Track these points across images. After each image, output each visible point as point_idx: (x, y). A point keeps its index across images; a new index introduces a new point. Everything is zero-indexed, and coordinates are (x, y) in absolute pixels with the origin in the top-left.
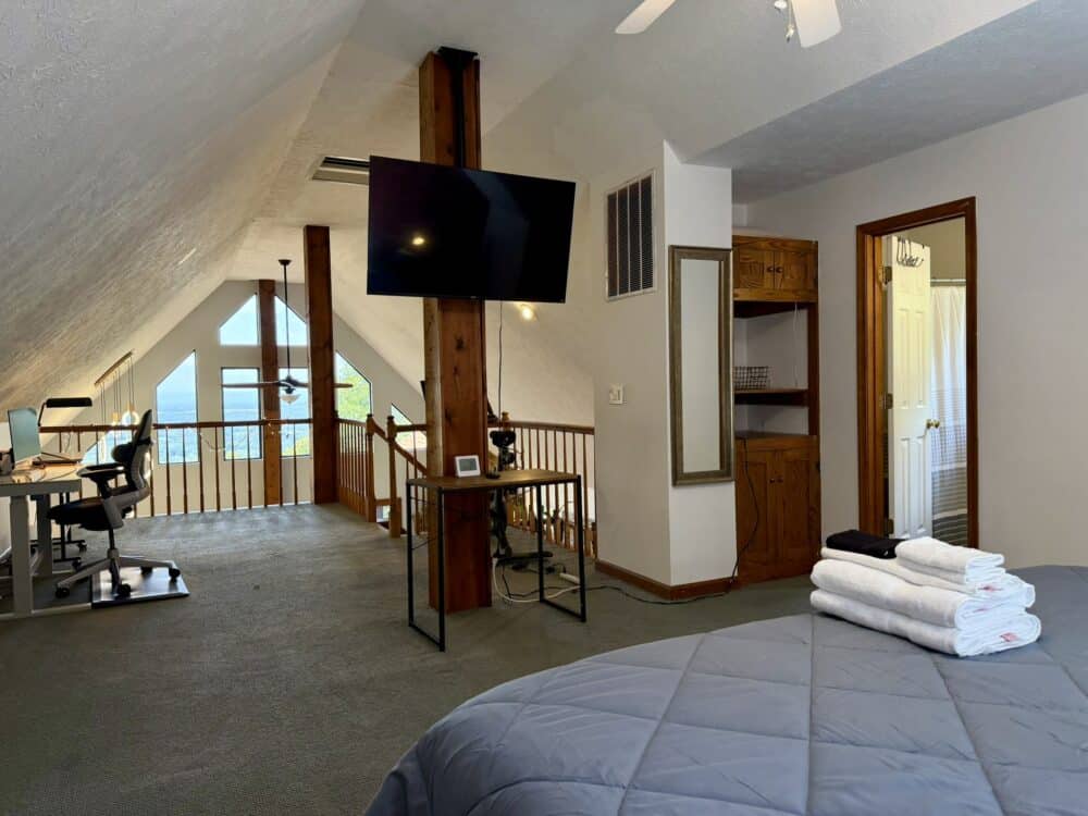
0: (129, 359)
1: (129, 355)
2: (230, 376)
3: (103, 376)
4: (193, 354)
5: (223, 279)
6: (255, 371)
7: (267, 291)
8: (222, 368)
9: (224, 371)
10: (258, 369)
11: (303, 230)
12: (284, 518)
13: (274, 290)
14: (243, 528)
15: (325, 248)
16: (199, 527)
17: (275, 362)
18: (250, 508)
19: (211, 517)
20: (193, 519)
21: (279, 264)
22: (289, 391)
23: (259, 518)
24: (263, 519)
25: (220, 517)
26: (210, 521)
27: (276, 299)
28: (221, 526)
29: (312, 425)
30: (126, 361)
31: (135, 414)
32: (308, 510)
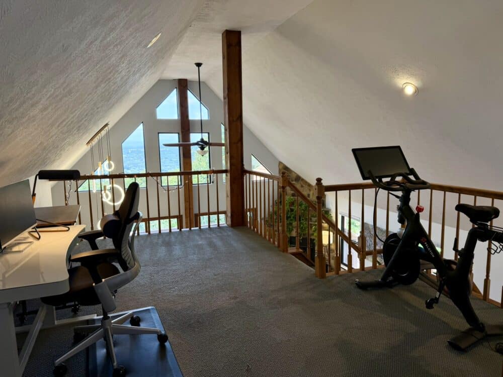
0: (107, 128)
1: (106, 125)
3: (92, 139)
4: (142, 124)
5: (158, 79)
6: (177, 135)
7: (183, 86)
8: (159, 133)
10: (178, 133)
11: (223, 34)
12: (219, 243)
13: (187, 86)
14: (194, 254)
15: (238, 48)
16: (162, 252)
17: (189, 129)
18: (190, 229)
19: (167, 239)
20: (155, 241)
21: (195, 66)
22: (202, 148)
23: (201, 242)
24: (204, 243)
25: (173, 239)
26: (168, 245)
27: (188, 91)
28: (177, 251)
29: (229, 174)
30: (105, 129)
31: (112, 163)
32: (230, 233)
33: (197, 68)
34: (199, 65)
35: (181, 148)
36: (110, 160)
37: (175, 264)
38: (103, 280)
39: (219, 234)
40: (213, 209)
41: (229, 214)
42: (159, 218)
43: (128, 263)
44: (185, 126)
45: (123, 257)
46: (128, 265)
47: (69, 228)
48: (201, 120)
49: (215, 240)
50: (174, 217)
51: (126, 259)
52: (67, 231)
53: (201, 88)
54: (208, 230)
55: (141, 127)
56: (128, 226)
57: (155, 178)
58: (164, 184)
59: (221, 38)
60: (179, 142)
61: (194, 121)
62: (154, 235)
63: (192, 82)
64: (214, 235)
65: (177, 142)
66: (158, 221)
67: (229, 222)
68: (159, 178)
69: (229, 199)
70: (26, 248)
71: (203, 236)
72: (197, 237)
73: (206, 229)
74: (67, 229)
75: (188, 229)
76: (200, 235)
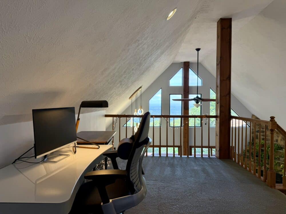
0: (140, 89)
1: (140, 87)
2: (172, 97)
3: (132, 95)
4: (161, 89)
5: (172, 63)
6: (181, 95)
7: (186, 66)
8: (170, 94)
9: (171, 95)
10: (182, 94)
11: (218, 22)
12: (211, 171)
13: (189, 65)
14: (191, 177)
15: (229, 29)
16: (168, 171)
17: (188, 92)
18: (188, 156)
19: (172, 161)
20: (164, 162)
21: (196, 50)
22: (197, 102)
23: (196, 168)
24: (199, 169)
25: (176, 162)
26: (172, 166)
27: (190, 69)
28: (179, 172)
29: (218, 119)
30: (139, 90)
31: (142, 110)
32: (219, 164)
33: (197, 52)
34: (198, 50)
35: (183, 102)
36: (141, 108)
37: (177, 183)
38: (111, 200)
39: (210, 163)
40: (205, 144)
41: (218, 149)
42: (167, 146)
43: (135, 185)
44: (186, 90)
45: (131, 179)
46: (135, 188)
47: (99, 147)
48: (198, 86)
49: (207, 168)
50: (176, 146)
51: (134, 181)
52: (98, 148)
53: (198, 67)
54: (201, 159)
55: (160, 91)
56: (137, 150)
57: (166, 119)
58: (172, 124)
59: (216, 26)
60: (182, 98)
61: (192, 87)
62: (164, 157)
63: (192, 63)
64: (206, 164)
65: (181, 98)
66: (166, 148)
67: (218, 155)
68: (168, 118)
69: (218, 137)
70: (62, 159)
71: (197, 163)
72: (193, 163)
73: (199, 158)
74: (98, 147)
75: (186, 156)
76: (195, 162)
